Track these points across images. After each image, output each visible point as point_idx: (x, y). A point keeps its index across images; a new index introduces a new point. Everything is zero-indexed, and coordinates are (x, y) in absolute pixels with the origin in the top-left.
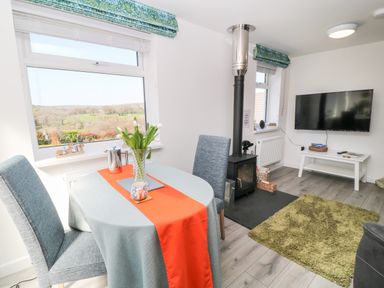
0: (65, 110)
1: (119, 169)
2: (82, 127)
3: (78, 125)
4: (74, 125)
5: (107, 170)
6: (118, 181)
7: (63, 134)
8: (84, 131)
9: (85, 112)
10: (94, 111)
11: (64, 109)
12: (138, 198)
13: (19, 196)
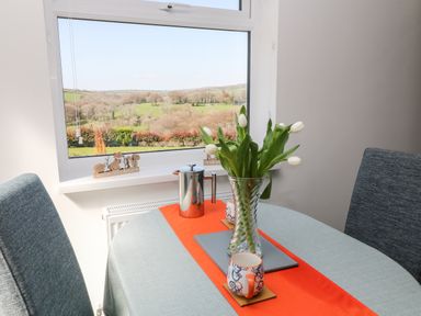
0: (118, 97)
1: (199, 208)
2: (138, 123)
3: (134, 119)
4: (128, 119)
5: (177, 207)
6: (197, 237)
7: (113, 132)
8: (141, 130)
9: (144, 101)
10: (156, 99)
11: (116, 95)
12: (245, 292)
13: (14, 259)
